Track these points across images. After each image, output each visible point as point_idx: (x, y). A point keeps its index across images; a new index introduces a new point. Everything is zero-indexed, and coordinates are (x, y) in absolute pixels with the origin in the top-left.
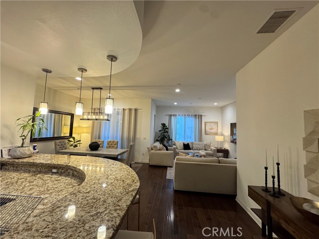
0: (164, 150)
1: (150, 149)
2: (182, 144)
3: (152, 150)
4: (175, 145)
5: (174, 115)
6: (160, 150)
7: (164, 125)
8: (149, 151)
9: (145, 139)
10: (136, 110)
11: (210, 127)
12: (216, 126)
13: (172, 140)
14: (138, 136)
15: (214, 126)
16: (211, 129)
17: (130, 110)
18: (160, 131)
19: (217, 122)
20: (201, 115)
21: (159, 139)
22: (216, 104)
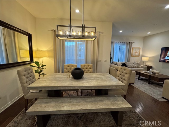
9: (106, 61)
11: (135, 51)
12: (139, 50)
14: (100, 59)
15: (138, 51)
16: (135, 53)
19: (140, 48)
20: (131, 43)
22: (149, 33)
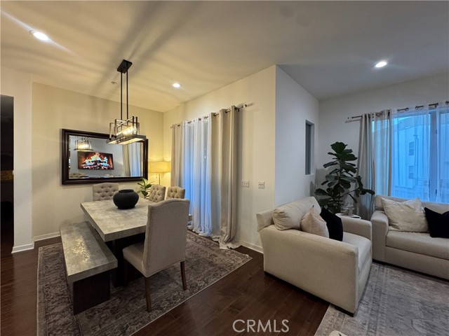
0: (319, 233)
1: (266, 222)
2: (420, 212)
3: (272, 223)
4: (382, 209)
5: (379, 115)
6: (301, 229)
7: (339, 148)
8: (262, 226)
9: (262, 186)
10: (237, 110)
13: (373, 193)
14: (246, 177)
17: (225, 112)
18: (325, 166)
21: (325, 188)
